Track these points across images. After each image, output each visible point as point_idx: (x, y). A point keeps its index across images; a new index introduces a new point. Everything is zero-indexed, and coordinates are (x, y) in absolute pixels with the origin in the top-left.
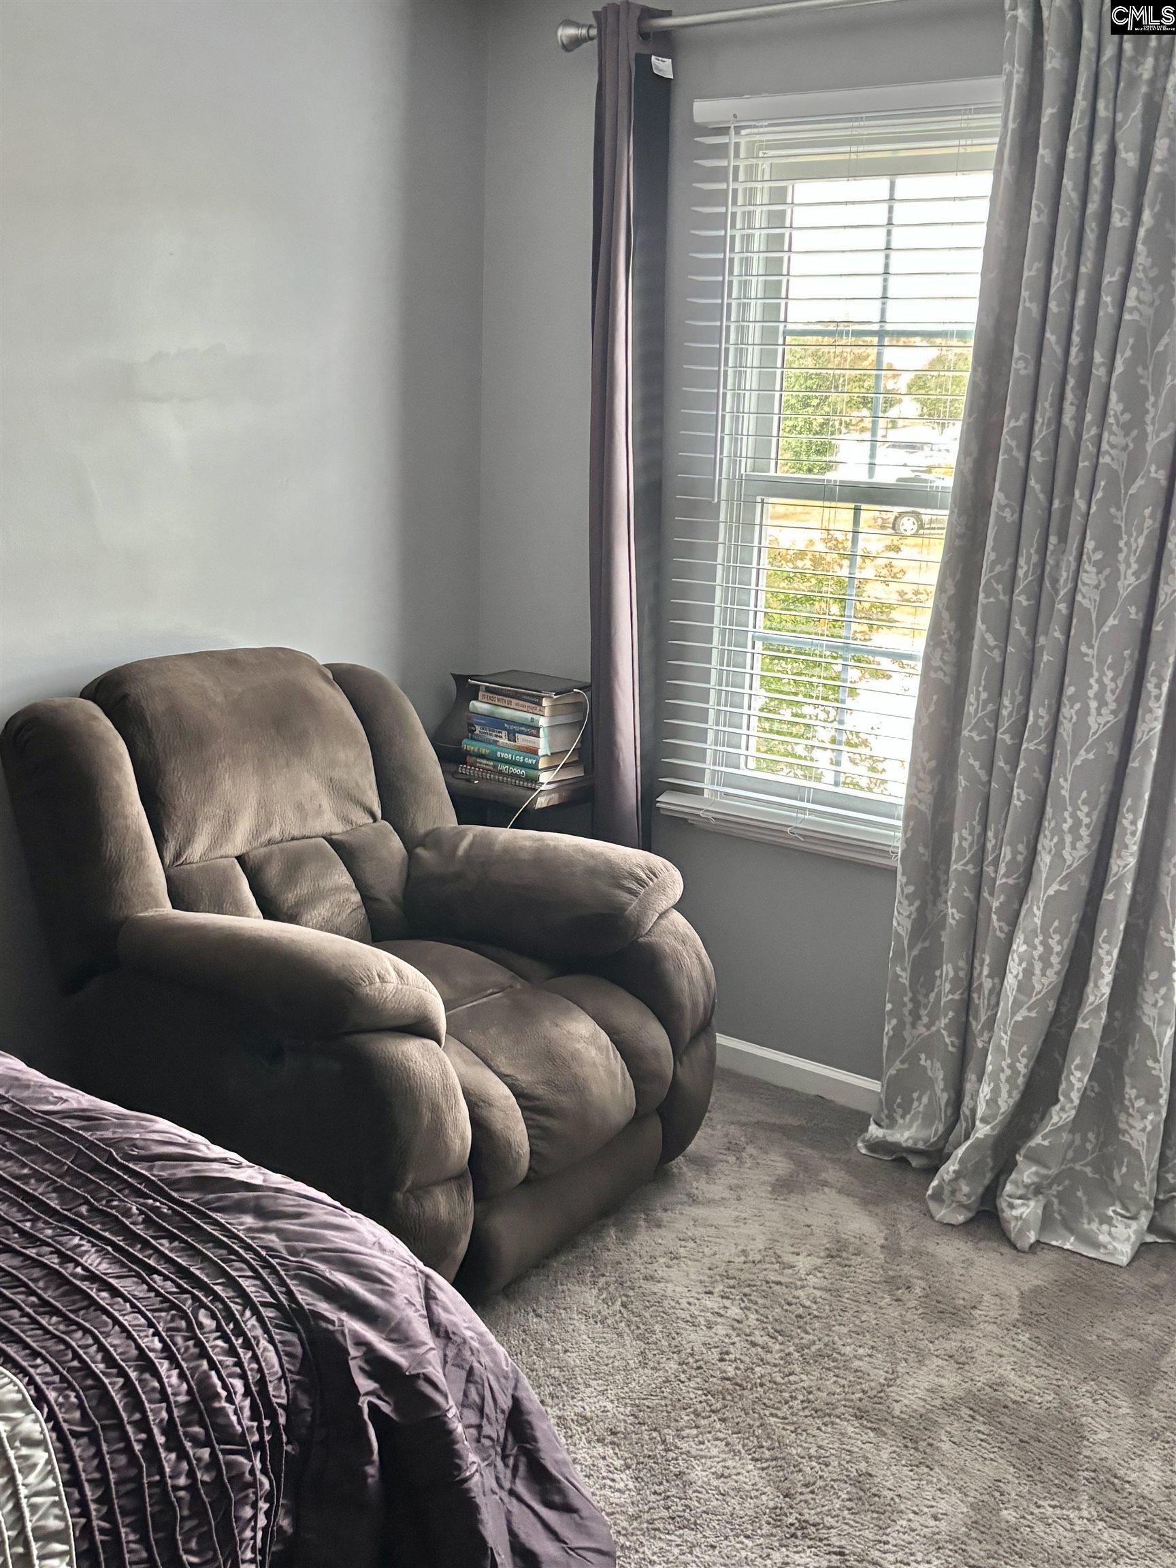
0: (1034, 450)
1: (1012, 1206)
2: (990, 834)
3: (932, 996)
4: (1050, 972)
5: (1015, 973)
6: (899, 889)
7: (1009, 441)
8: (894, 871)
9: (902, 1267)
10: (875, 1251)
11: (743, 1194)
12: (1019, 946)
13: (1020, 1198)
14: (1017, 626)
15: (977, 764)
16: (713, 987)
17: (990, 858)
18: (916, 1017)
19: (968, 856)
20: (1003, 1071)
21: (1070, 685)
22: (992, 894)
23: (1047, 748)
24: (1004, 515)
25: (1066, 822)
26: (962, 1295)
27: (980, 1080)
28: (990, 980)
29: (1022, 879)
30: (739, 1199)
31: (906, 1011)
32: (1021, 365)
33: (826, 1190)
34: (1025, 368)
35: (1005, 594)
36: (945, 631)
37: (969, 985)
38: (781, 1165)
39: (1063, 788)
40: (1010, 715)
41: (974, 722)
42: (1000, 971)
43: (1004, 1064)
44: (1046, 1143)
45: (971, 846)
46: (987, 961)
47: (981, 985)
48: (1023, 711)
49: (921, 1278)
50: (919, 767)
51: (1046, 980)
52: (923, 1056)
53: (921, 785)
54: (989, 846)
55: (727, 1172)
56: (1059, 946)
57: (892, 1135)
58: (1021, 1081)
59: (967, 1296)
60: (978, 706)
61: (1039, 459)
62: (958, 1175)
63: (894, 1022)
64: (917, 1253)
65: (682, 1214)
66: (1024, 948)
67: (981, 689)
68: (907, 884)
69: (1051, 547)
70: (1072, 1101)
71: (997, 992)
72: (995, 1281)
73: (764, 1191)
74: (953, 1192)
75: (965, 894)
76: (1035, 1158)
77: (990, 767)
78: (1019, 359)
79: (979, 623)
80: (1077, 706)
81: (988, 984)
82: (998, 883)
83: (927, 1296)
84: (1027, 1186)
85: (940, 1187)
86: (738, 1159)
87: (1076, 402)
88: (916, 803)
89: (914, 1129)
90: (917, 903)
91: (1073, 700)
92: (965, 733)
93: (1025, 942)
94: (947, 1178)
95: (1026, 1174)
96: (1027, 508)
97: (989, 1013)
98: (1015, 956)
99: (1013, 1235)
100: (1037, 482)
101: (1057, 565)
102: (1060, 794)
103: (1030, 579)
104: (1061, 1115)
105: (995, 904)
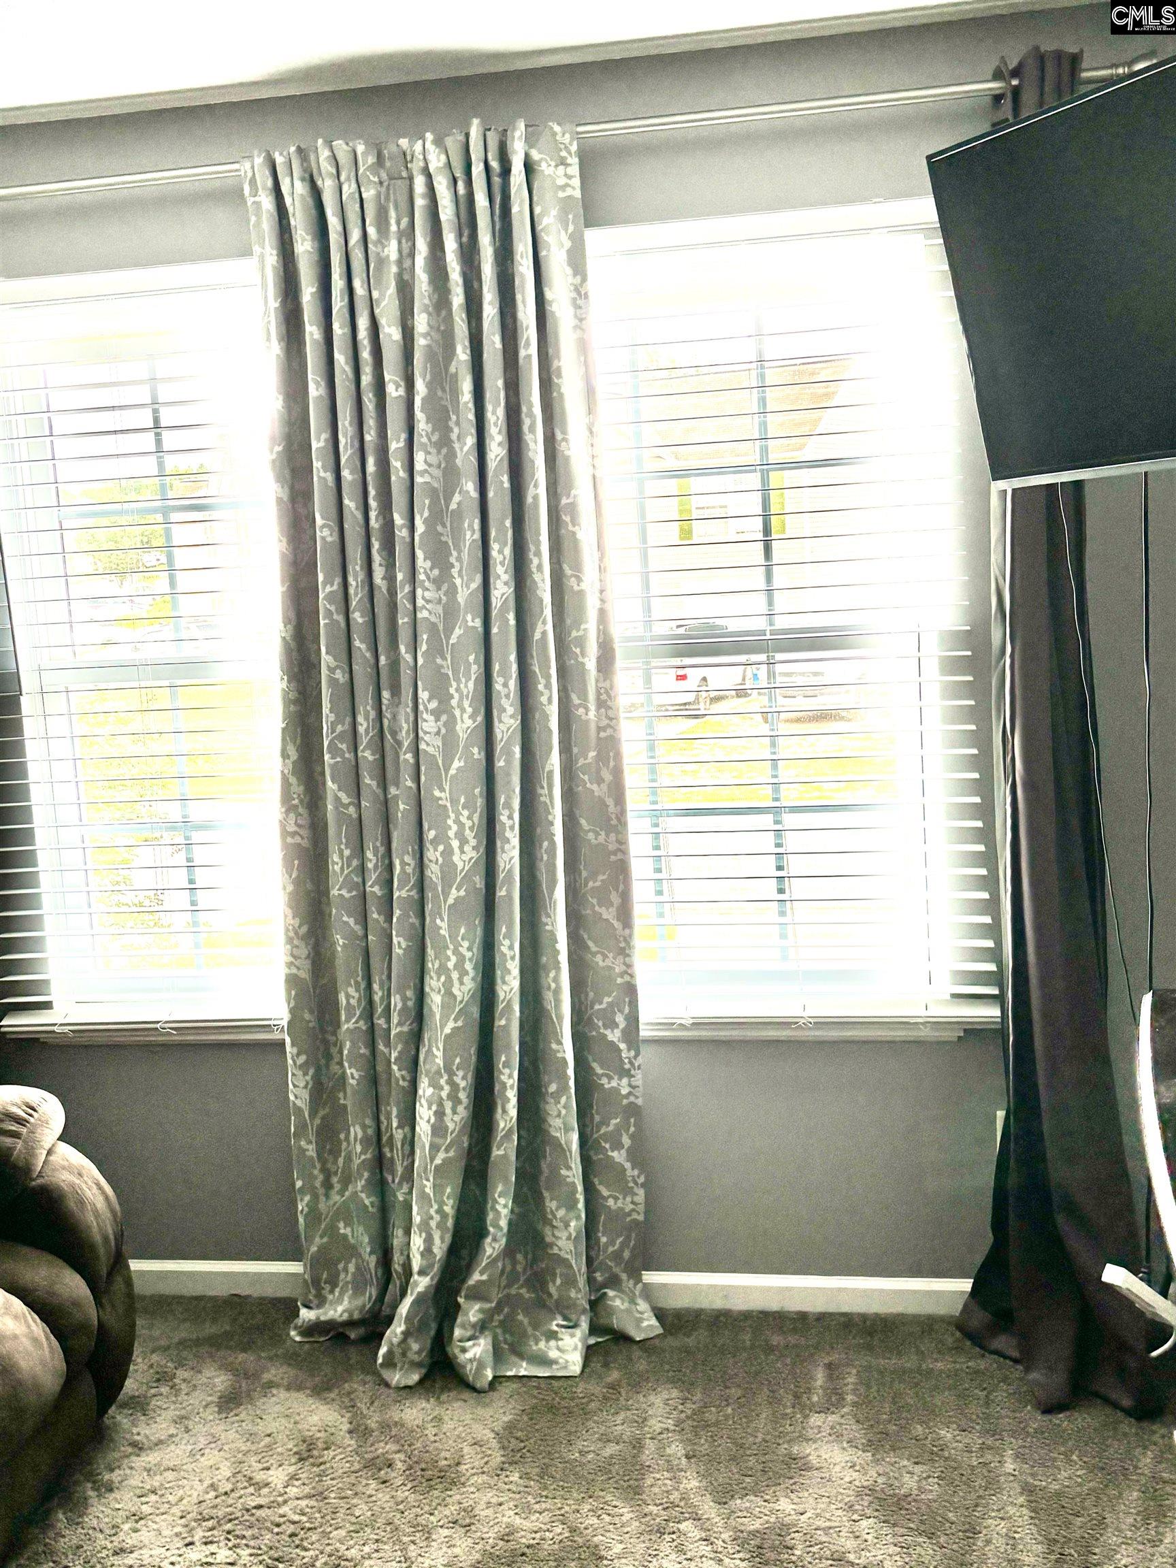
0: (353, 613)
1: (464, 1350)
2: (376, 987)
3: (341, 1161)
4: (460, 1109)
5: (426, 1118)
6: (290, 1061)
7: (328, 606)
8: (282, 1044)
9: (376, 1446)
10: (343, 1438)
11: (191, 1424)
12: (425, 1089)
13: (469, 1340)
14: (367, 781)
15: (351, 921)
16: (119, 1214)
17: (380, 1010)
18: (328, 1185)
19: (358, 1013)
20: (432, 1218)
21: (429, 830)
22: (388, 1044)
23: (418, 893)
24: (337, 676)
25: (449, 960)
26: (443, 1454)
27: (408, 1232)
28: (400, 1131)
29: (415, 1025)
30: (187, 1430)
31: (318, 1184)
32: (326, 532)
33: (275, 1391)
34: (331, 535)
35: (350, 753)
36: (295, 796)
37: (378, 1140)
38: (221, 1381)
39: (441, 928)
40: (376, 867)
41: (341, 880)
42: (410, 1119)
43: (432, 1211)
44: (484, 1277)
45: (359, 1000)
46: (395, 1112)
47: (391, 1137)
48: (387, 862)
49: (399, 1451)
50: (292, 934)
51: (456, 1119)
52: (341, 1225)
53: (296, 951)
54: (377, 998)
55: (165, 1406)
56: (464, 1081)
57: (325, 1314)
58: (450, 1223)
59: (448, 1455)
60: (343, 864)
61: (360, 620)
62: (406, 1334)
63: (307, 1198)
64: (385, 1426)
65: (131, 1468)
66: (430, 1091)
67: (343, 847)
68: (298, 1055)
69: (385, 701)
70: (501, 1229)
71: (411, 1141)
72: (469, 1431)
73: (210, 1414)
74: (404, 1354)
75: (362, 1051)
76: (477, 1294)
77: (364, 919)
78: (323, 526)
79: (329, 783)
80: (441, 848)
81: (399, 1135)
82: (393, 1033)
83: (410, 1468)
84: (474, 1326)
85: (390, 1353)
86: (172, 1388)
87: (383, 562)
88: (294, 971)
89: (346, 1302)
90: (311, 1072)
91: (435, 842)
92: (334, 892)
93: (430, 1085)
94: (395, 1341)
95: (471, 1314)
96: (355, 667)
97: (405, 1163)
98: (423, 1101)
99: (471, 1379)
100: (361, 642)
101: (394, 716)
102: (439, 934)
103: (371, 734)
104: (492, 1247)
105: (394, 1055)
